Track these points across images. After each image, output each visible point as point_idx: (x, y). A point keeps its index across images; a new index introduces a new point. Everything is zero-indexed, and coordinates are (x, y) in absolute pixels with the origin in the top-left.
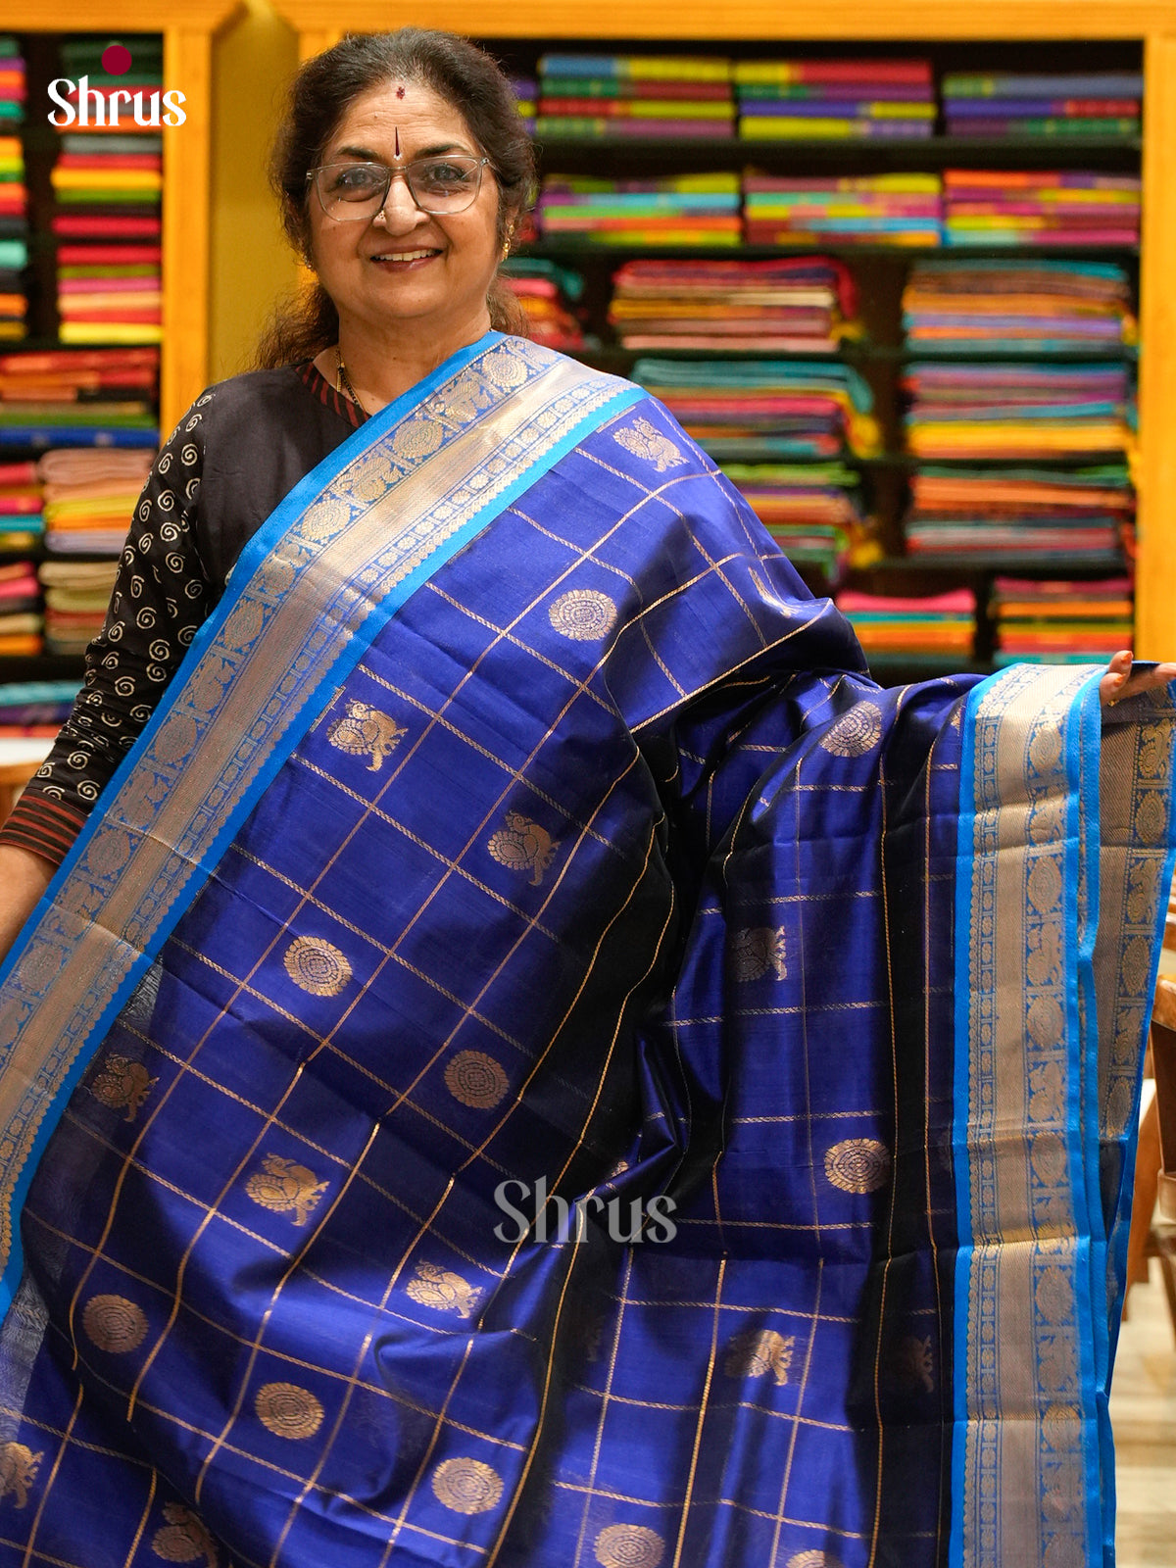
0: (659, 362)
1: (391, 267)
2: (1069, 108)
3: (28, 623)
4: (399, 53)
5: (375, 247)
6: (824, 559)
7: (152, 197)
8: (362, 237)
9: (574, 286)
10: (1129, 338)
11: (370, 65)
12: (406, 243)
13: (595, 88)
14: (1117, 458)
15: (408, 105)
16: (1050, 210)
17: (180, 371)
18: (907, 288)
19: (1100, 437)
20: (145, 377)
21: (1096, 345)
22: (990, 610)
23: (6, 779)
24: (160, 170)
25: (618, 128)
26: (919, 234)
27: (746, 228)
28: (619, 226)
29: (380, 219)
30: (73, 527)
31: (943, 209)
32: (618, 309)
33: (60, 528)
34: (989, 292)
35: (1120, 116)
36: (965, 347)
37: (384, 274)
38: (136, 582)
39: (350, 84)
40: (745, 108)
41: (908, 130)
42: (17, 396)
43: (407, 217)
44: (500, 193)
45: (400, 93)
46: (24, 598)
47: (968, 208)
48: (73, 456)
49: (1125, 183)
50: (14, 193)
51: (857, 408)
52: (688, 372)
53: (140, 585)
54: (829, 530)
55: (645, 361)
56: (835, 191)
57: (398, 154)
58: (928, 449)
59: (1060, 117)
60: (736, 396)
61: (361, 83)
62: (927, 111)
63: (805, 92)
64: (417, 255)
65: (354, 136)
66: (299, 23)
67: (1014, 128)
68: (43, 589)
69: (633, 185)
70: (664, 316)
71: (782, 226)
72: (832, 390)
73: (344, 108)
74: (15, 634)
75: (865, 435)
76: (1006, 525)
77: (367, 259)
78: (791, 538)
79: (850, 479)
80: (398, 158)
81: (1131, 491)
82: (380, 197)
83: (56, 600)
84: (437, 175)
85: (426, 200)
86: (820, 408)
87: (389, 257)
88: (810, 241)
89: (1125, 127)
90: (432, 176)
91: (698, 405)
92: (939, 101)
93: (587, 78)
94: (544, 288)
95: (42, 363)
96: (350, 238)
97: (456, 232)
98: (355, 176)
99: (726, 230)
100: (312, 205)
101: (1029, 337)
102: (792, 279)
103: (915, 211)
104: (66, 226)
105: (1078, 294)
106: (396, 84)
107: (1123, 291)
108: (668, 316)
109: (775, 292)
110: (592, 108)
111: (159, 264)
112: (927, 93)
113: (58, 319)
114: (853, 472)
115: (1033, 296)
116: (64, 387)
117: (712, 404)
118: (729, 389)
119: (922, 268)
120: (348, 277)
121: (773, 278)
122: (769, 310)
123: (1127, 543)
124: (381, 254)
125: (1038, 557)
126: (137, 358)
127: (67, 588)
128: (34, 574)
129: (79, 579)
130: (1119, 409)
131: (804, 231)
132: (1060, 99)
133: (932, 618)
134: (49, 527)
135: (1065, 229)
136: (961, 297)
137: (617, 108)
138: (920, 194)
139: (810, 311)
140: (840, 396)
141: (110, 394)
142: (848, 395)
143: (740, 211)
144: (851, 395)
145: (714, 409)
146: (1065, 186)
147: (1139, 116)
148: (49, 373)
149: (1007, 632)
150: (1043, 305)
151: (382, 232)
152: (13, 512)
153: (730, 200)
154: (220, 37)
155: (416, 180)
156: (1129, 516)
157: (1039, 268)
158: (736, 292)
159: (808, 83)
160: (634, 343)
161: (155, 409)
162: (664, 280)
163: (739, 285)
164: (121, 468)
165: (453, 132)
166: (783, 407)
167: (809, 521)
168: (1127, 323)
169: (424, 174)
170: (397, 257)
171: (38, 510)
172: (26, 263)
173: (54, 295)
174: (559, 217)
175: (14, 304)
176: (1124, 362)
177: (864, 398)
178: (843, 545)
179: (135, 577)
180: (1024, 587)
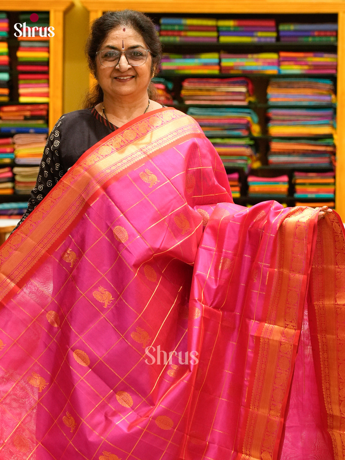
0: (195, 108)
1: (120, 80)
2: (316, 34)
3: (10, 185)
4: (124, 17)
5: (116, 75)
6: (244, 166)
7: (46, 60)
8: (112, 72)
9: (170, 86)
10: (334, 101)
11: (115, 21)
12: (125, 74)
13: (177, 28)
14: (330, 136)
15: (127, 33)
16: (310, 64)
17: (54, 111)
18: (269, 86)
19: (325, 130)
20: (44, 113)
21: (324, 103)
22: (293, 181)
23: (3, 231)
24: (49, 52)
25: (183, 39)
26: (272, 70)
27: (221, 69)
28: (184, 68)
29: (118, 67)
30: (23, 157)
31: (279, 63)
32: (183, 92)
33: (19, 157)
34: (292, 88)
35: (331, 36)
36: (285, 104)
37: (118, 82)
38: (46, 173)
39: (110, 27)
40: (221, 33)
41: (268, 40)
42: (6, 118)
43: (125, 67)
44: (152, 60)
45: (124, 30)
46: (9, 178)
47: (286, 63)
48: (22, 136)
49: (332, 56)
50: (5, 58)
51: (254, 122)
52: (204, 111)
53: (47, 174)
54: (245, 158)
55: (191, 108)
56: (247, 58)
57: (123, 48)
58: (274, 134)
59: (313, 36)
60: (218, 118)
61: (113, 26)
62: (274, 34)
63: (239, 29)
64: (128, 77)
65: (110, 42)
66: (90, 8)
67: (300, 39)
68: (14, 175)
69: (188, 56)
70: (197, 95)
71: (231, 68)
72: (246, 116)
73: (108, 34)
74: (6, 188)
75: (256, 130)
76: (298, 156)
77: (113, 78)
78: (235, 160)
79: (252, 142)
80: (123, 49)
81: (334, 146)
82: (117, 61)
83: (18, 178)
84: (134, 54)
85: (131, 62)
86: (243, 122)
87: (120, 78)
88: (240, 72)
89: (332, 39)
90: (133, 54)
91: (206, 121)
92: (278, 31)
93: (174, 25)
94: (161, 86)
95: (14, 108)
96: (109, 72)
97: (139, 71)
98: (110, 54)
99: (216, 69)
100: (97, 61)
101: (304, 101)
102: (235, 84)
103: (271, 64)
104: (21, 68)
105: (318, 88)
106: (122, 27)
107: (332, 87)
108: (198, 95)
109: (230, 87)
110: (176, 33)
111: (48, 79)
112: (274, 29)
113: (18, 95)
114: (253, 141)
115: (305, 89)
116: (20, 115)
117: (211, 121)
118: (216, 116)
119: (273, 80)
120: (107, 83)
121: (229, 83)
122: (228, 93)
123: (333, 162)
124: (117, 77)
125: (308, 165)
126: (42, 107)
127: (21, 174)
128: (11, 171)
129: (25, 172)
130: (331, 122)
131: (238, 70)
132: (313, 31)
133: (275, 184)
134: (16, 157)
135: (315, 69)
136: (284, 89)
137: (183, 34)
138: (272, 59)
139: (240, 93)
140: (249, 118)
141: (34, 117)
142: (251, 118)
143: (219, 64)
144: (252, 118)
145: (211, 122)
146: (315, 56)
147: (336, 36)
148: (16, 111)
149: (298, 187)
150: (309, 91)
151: (118, 70)
152: (5, 152)
153: (216, 61)
154: (66, 13)
155: (128, 56)
156: (334, 153)
157: (307, 80)
158: (218, 88)
159: (239, 26)
160: (188, 103)
161: (47, 122)
162: (197, 84)
163: (219, 86)
164: (38, 139)
165: (139, 42)
166: (232, 121)
167: (240, 155)
168: (333, 97)
169: (131, 54)
170: (122, 78)
171: (13, 152)
172: (9, 79)
173: (17, 89)
174: (166, 65)
175: (6, 91)
176: (332, 108)
177: (256, 119)
178: (249, 162)
179: (45, 171)
180: (303, 174)
